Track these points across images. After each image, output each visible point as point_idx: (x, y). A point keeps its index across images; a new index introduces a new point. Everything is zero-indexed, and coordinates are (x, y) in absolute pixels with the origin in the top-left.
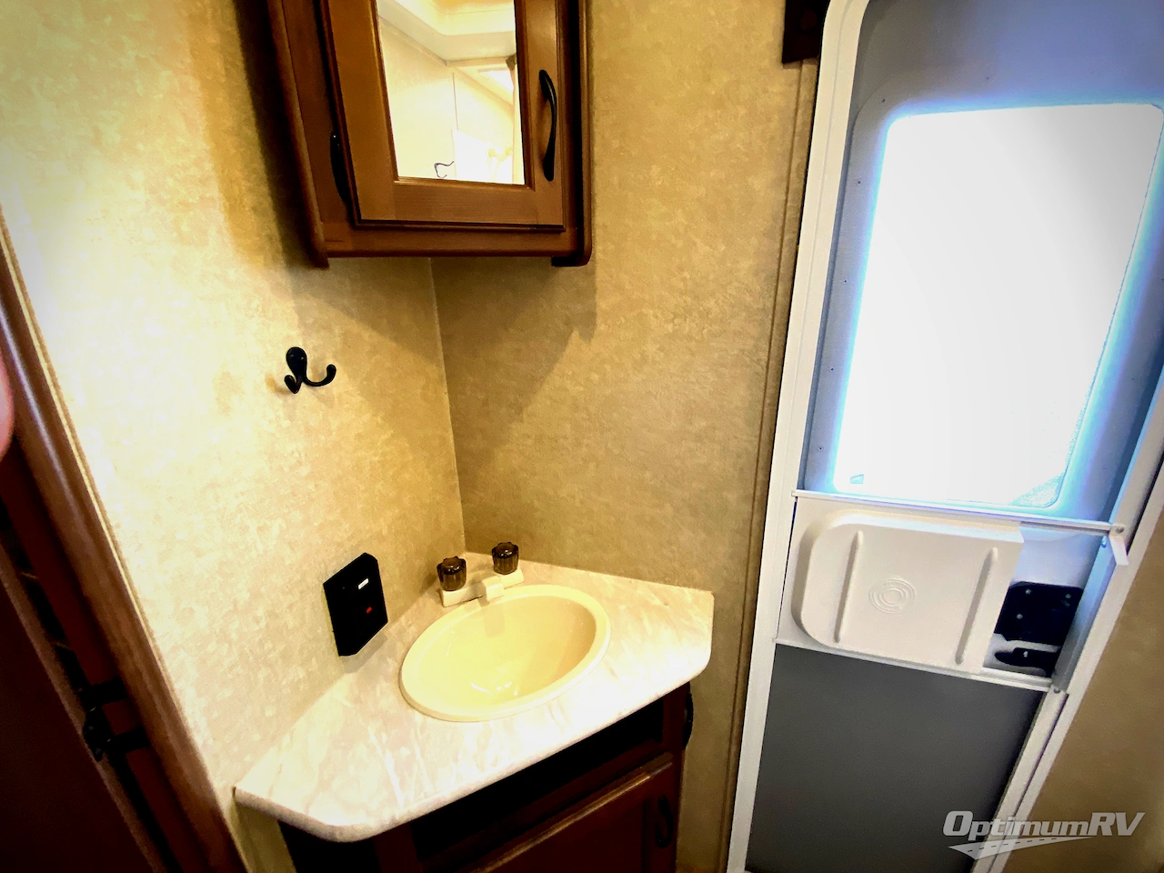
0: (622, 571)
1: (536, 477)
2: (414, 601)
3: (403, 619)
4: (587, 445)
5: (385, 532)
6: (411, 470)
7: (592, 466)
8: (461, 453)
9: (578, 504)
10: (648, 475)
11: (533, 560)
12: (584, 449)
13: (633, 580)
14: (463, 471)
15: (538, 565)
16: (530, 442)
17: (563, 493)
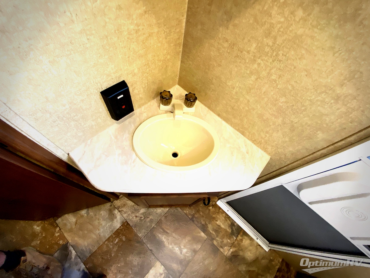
0: (237, 128)
1: (220, 68)
2: (149, 101)
3: (143, 108)
4: (259, 64)
5: (136, 71)
6: (155, 38)
7: (253, 78)
8: (187, 34)
9: (234, 93)
10: (283, 99)
11: (203, 104)
12: (256, 66)
13: (240, 134)
14: (185, 45)
15: (204, 107)
16: (226, 45)
17: (229, 83)
